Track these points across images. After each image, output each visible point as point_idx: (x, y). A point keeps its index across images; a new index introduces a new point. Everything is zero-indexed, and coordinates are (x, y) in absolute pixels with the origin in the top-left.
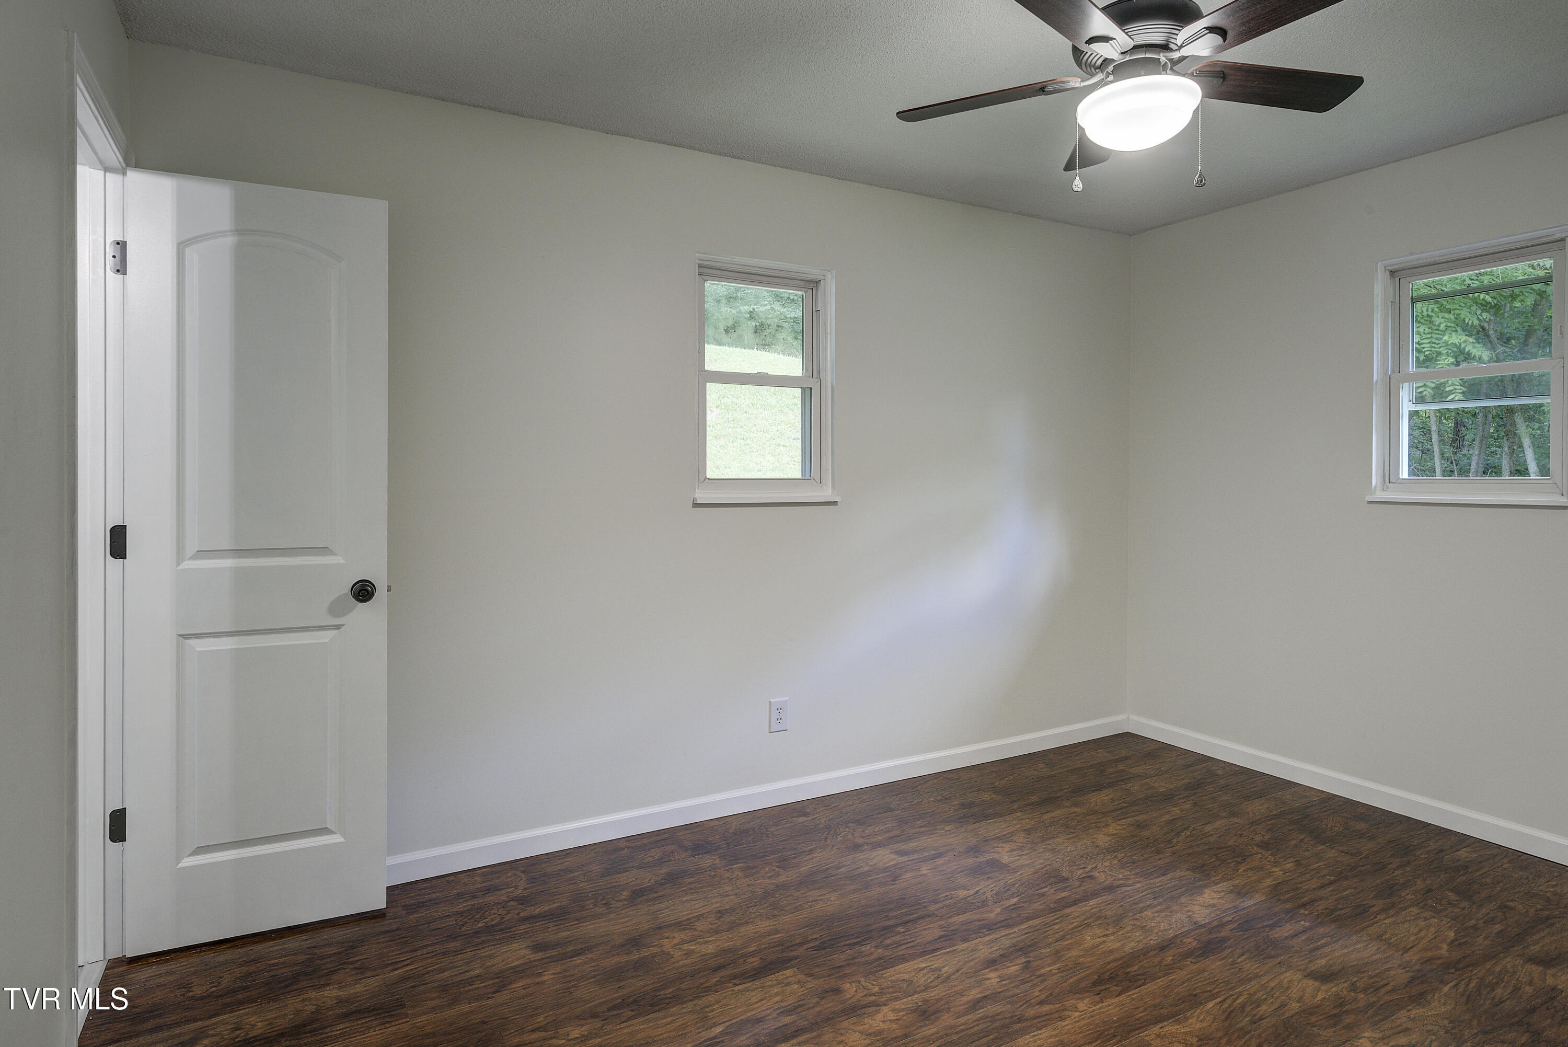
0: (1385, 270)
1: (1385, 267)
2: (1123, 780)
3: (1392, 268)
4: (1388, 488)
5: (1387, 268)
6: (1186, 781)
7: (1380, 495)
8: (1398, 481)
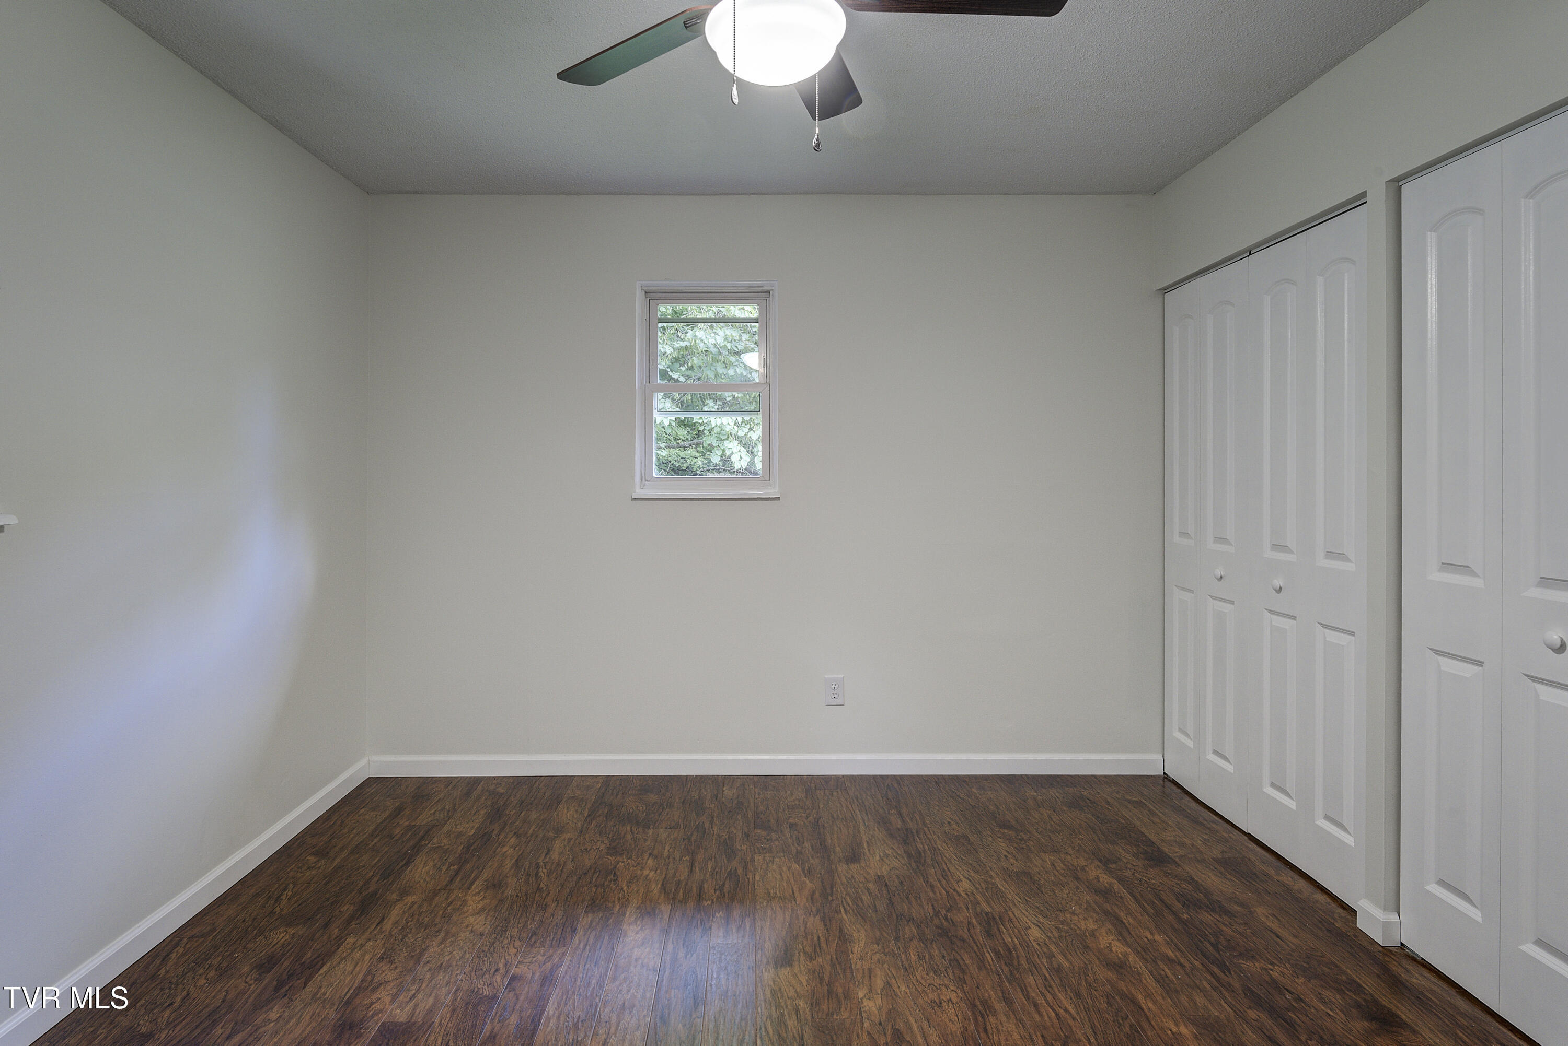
0: (641, 290)
1: (641, 287)
2: (422, 838)
3: (647, 289)
4: (644, 486)
5: (643, 288)
6: (482, 812)
7: (639, 492)
8: (652, 480)
